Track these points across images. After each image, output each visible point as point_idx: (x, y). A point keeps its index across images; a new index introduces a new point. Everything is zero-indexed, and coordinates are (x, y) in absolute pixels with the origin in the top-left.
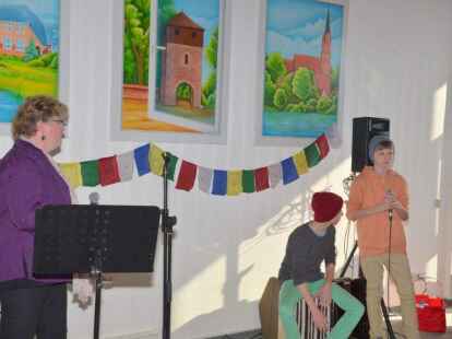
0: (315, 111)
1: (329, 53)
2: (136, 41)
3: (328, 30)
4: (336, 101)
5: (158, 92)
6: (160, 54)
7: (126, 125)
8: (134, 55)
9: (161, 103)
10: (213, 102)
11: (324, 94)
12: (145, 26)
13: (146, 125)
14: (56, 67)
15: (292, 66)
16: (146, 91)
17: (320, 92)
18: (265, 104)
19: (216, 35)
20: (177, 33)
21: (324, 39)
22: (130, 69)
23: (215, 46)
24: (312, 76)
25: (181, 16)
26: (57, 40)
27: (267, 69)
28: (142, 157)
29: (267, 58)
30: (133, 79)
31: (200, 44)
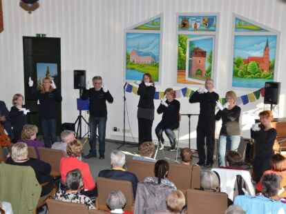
0: (260, 78)
1: (268, 54)
2: (182, 57)
3: (267, 46)
4: (273, 74)
5: (189, 72)
6: (190, 61)
7: (179, 82)
8: (181, 62)
9: (190, 75)
10: (210, 75)
11: (265, 71)
12: (185, 53)
13: (185, 82)
14: (158, 67)
15: (247, 61)
16: (185, 72)
17: (263, 70)
18: (234, 75)
19: (211, 53)
20: (196, 53)
21: (265, 50)
22: (180, 66)
23: (211, 57)
24: (258, 65)
25: (198, 48)
26: (158, 60)
27: (234, 63)
28: (184, 91)
29: (234, 59)
30: (181, 68)
31: (205, 56)
